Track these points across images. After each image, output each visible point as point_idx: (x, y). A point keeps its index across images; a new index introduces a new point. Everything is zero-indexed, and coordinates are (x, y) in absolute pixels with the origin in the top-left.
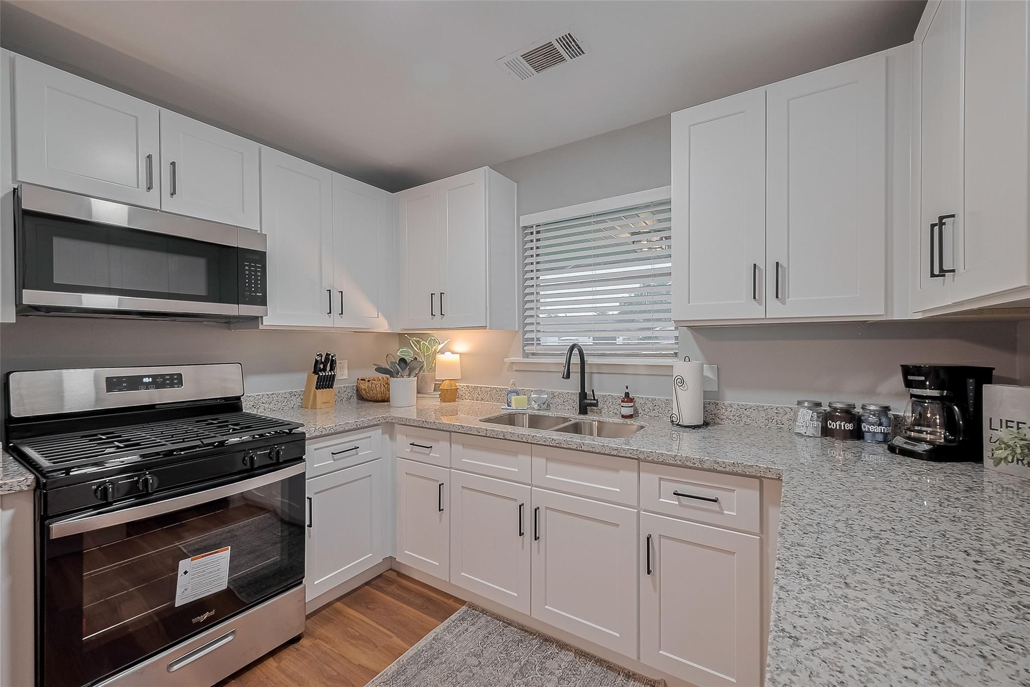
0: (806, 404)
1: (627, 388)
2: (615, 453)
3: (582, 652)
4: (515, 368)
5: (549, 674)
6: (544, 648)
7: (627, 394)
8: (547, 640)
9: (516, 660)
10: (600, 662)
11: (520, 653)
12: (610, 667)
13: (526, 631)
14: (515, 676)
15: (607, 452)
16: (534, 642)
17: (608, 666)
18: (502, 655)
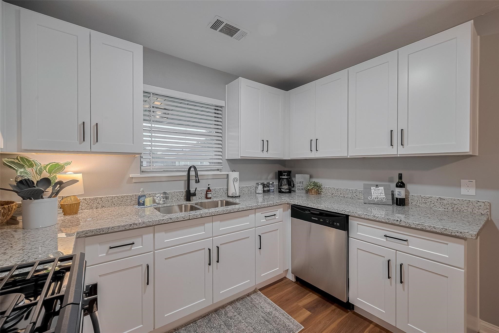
0: (260, 184)
1: (209, 185)
2: (251, 208)
3: (230, 303)
4: (134, 181)
5: (235, 317)
6: (220, 313)
7: (209, 188)
8: (216, 311)
9: (220, 325)
10: (238, 300)
11: (217, 323)
12: (242, 298)
13: (205, 316)
14: (229, 329)
15: (248, 209)
16: (214, 315)
17: (241, 299)
18: (214, 330)
